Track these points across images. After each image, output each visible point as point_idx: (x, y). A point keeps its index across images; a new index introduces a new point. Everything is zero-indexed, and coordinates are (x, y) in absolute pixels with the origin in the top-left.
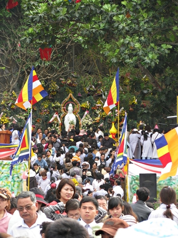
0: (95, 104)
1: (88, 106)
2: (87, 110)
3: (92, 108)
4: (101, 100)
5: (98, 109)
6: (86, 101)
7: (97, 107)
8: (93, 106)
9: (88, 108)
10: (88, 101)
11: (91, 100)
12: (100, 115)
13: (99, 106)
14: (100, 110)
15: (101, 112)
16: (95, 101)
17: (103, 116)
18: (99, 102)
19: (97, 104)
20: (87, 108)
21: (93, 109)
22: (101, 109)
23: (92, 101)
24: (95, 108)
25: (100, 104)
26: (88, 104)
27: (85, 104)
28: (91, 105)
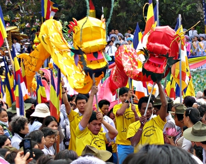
0: (14, 17)
1: (8, 20)
2: (8, 22)
3: (12, 21)
4: (19, 14)
5: (17, 22)
6: (7, 15)
7: (17, 20)
8: (13, 19)
9: (9, 21)
10: (8, 15)
11: (11, 14)
12: (20, 27)
14: (19, 23)
15: (20, 24)
16: (14, 15)
17: (22, 27)
18: (17, 16)
19: (16, 17)
20: (8, 21)
22: (20, 21)
24: (15, 21)
25: (19, 17)
26: (9, 18)
27: (6, 18)
28: (11, 18)
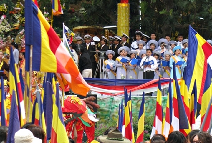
0: (14, 7)
1: (5, 10)
2: (4, 14)
3: (10, 12)
4: (20, 3)
5: (17, 14)
6: (3, 4)
7: (16, 11)
8: (11, 9)
9: (6, 12)
10: (5, 3)
11: (8, 3)
12: (20, 21)
13: (18, 10)
14: (19, 15)
15: (21, 17)
16: (13, 3)
17: (23, 21)
18: (18, 5)
19: (16, 7)
20: (4, 12)
21: (12, 13)
22: (21, 13)
23: (10, 4)
24: (13, 13)
25: (20, 7)
26: (6, 7)
27: (2, 7)
28: (9, 8)
